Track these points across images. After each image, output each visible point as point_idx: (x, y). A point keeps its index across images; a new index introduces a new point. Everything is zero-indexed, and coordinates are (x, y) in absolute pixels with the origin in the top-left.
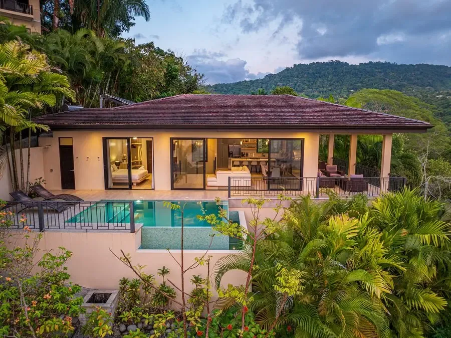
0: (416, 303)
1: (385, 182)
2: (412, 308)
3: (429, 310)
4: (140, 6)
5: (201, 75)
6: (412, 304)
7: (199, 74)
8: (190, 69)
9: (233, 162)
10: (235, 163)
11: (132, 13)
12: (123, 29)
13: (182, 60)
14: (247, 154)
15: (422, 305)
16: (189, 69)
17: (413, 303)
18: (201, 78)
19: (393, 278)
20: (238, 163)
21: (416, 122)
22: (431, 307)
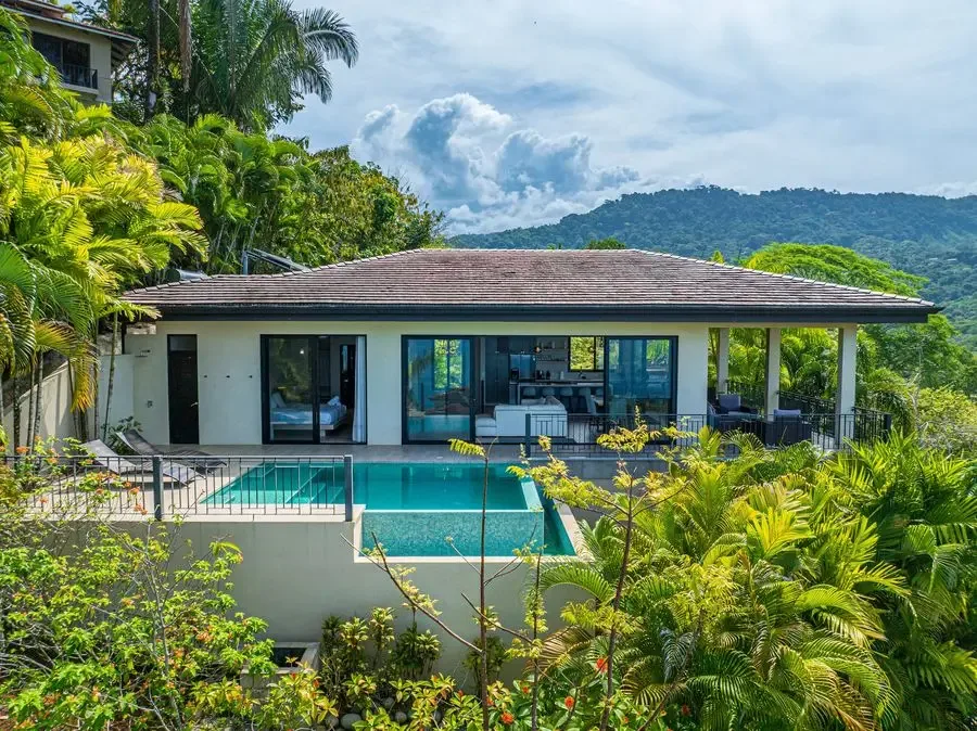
0: (928, 672)
1: (847, 423)
2: (921, 683)
3: (956, 687)
4: (313, 72)
5: (438, 214)
6: (920, 676)
7: (434, 212)
8: (415, 201)
9: (523, 389)
10: (526, 392)
11: (298, 85)
12: (279, 116)
13: (397, 183)
14: (548, 374)
15: (941, 677)
16: (413, 201)
17: (922, 674)
18: (438, 220)
19: (882, 615)
20: (533, 392)
21: (905, 301)
22: (962, 682)
